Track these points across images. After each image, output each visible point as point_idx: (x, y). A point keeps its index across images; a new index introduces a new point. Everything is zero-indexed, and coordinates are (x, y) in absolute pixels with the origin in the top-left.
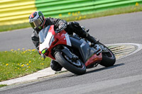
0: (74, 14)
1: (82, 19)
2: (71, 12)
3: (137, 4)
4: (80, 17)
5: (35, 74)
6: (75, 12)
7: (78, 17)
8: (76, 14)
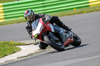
3: (75, 9)
5: (3, 58)
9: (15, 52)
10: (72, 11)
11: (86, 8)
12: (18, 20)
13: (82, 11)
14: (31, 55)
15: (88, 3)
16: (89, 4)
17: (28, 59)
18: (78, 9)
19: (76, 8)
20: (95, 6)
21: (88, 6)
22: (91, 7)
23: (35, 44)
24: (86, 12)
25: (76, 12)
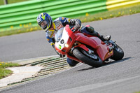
0: (25, 26)
1: (33, 30)
2: (23, 24)
3: (87, 15)
4: (32, 29)
6: (26, 24)
7: (30, 28)
8: (27, 26)
9: (4, 77)
10: (83, 16)
11: (103, 12)
12: (9, 31)
13: (97, 17)
14: (27, 80)
15: (106, 5)
16: (108, 7)
17: (23, 86)
18: (92, 15)
19: (89, 13)
20: (115, 9)
21: (106, 10)
22: (110, 10)
23: (32, 65)
24: (104, 18)
25: (89, 18)
